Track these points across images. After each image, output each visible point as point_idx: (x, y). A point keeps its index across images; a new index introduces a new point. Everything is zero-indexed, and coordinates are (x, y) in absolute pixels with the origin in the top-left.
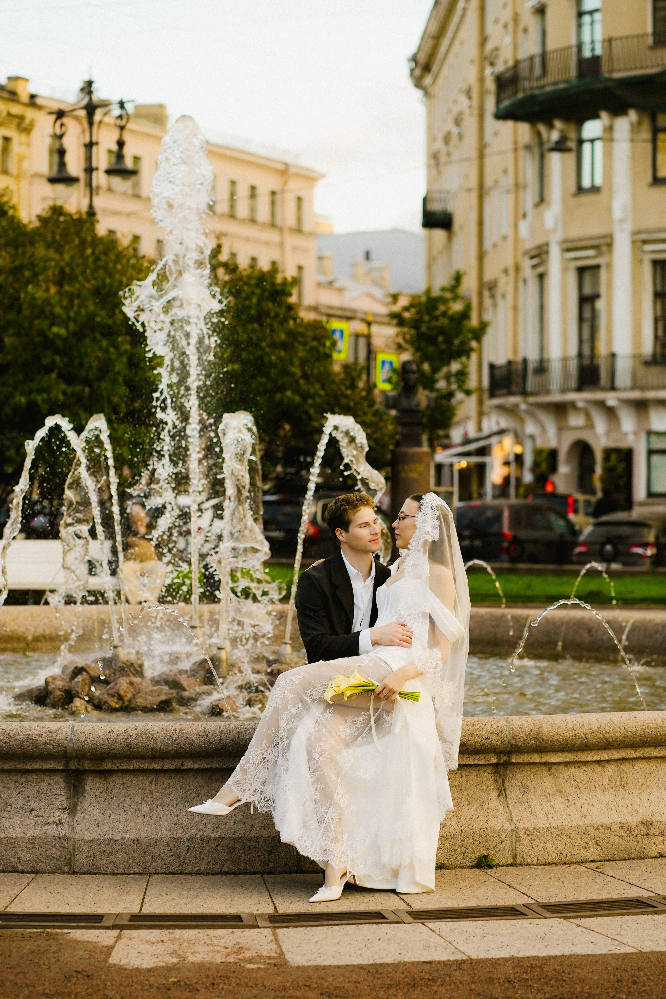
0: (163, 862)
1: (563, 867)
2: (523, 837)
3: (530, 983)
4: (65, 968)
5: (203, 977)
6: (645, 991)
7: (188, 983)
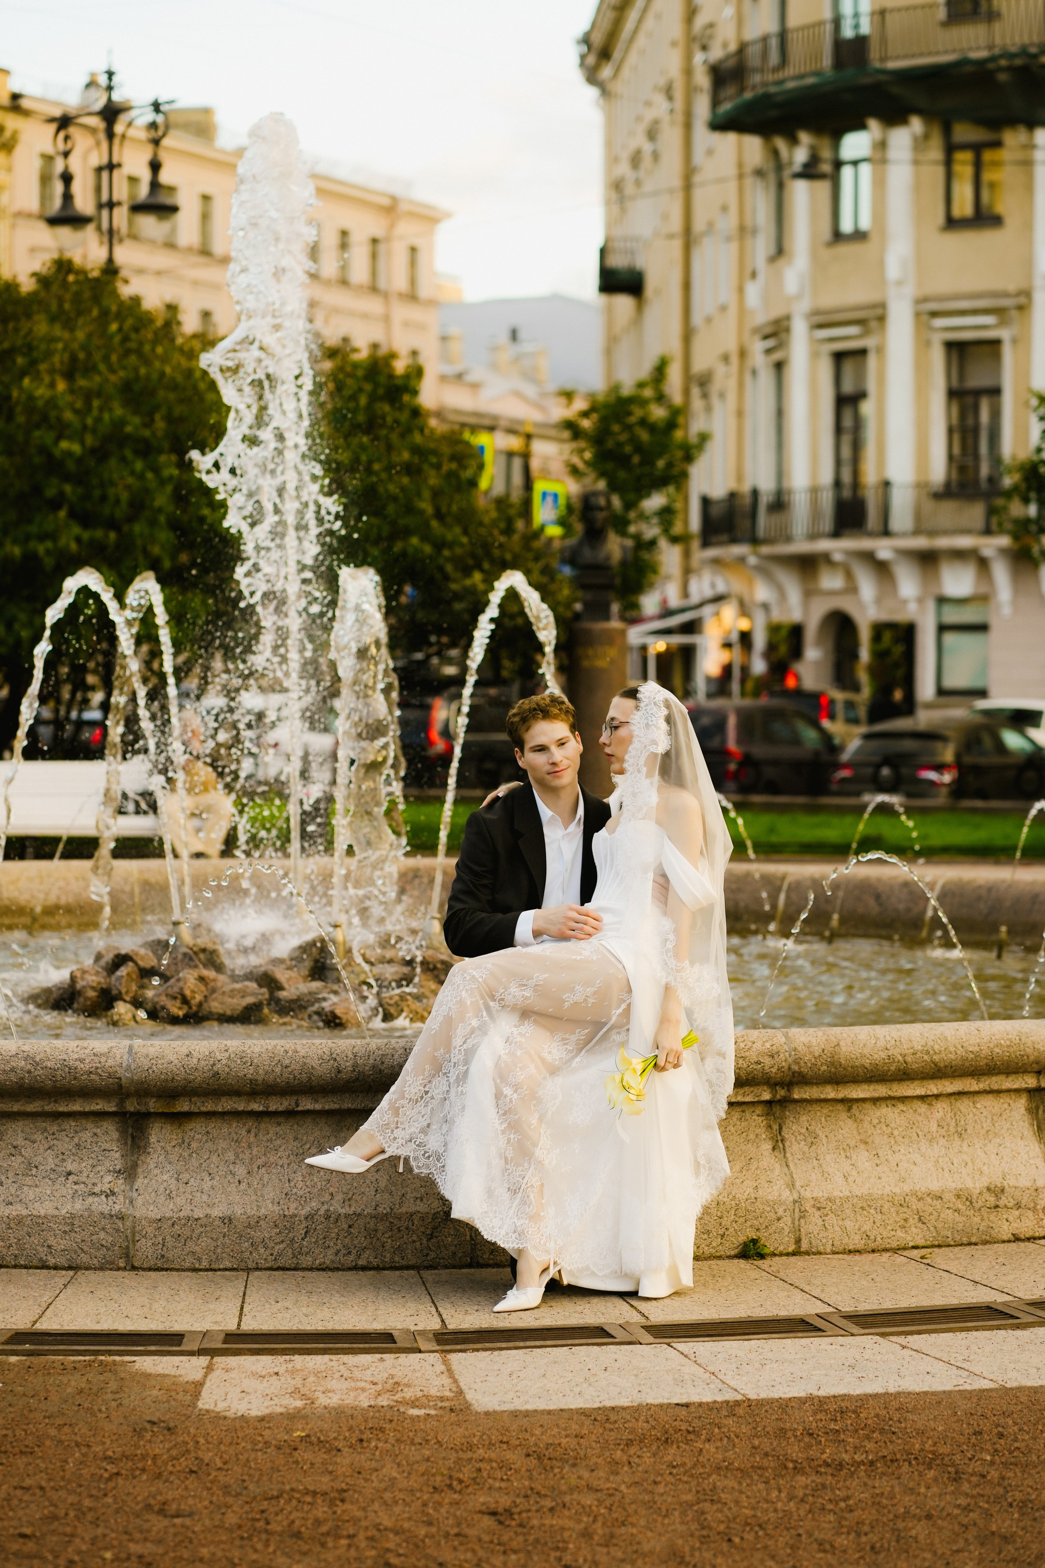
0: (268, 1252)
1: (871, 1256)
2: (811, 1210)
3: (842, 1436)
4: (133, 1417)
5: (345, 1429)
6: (1018, 1448)
7: (322, 1438)
